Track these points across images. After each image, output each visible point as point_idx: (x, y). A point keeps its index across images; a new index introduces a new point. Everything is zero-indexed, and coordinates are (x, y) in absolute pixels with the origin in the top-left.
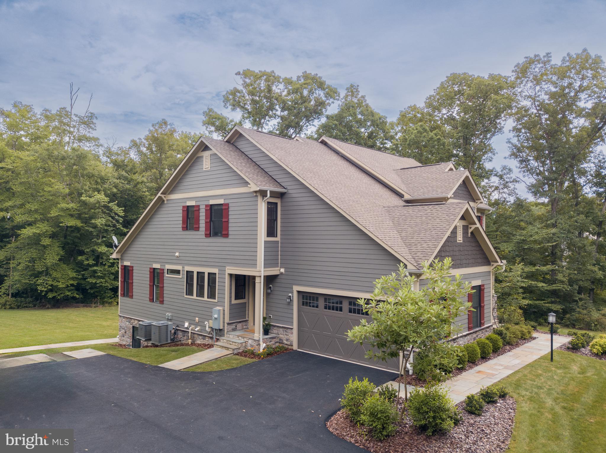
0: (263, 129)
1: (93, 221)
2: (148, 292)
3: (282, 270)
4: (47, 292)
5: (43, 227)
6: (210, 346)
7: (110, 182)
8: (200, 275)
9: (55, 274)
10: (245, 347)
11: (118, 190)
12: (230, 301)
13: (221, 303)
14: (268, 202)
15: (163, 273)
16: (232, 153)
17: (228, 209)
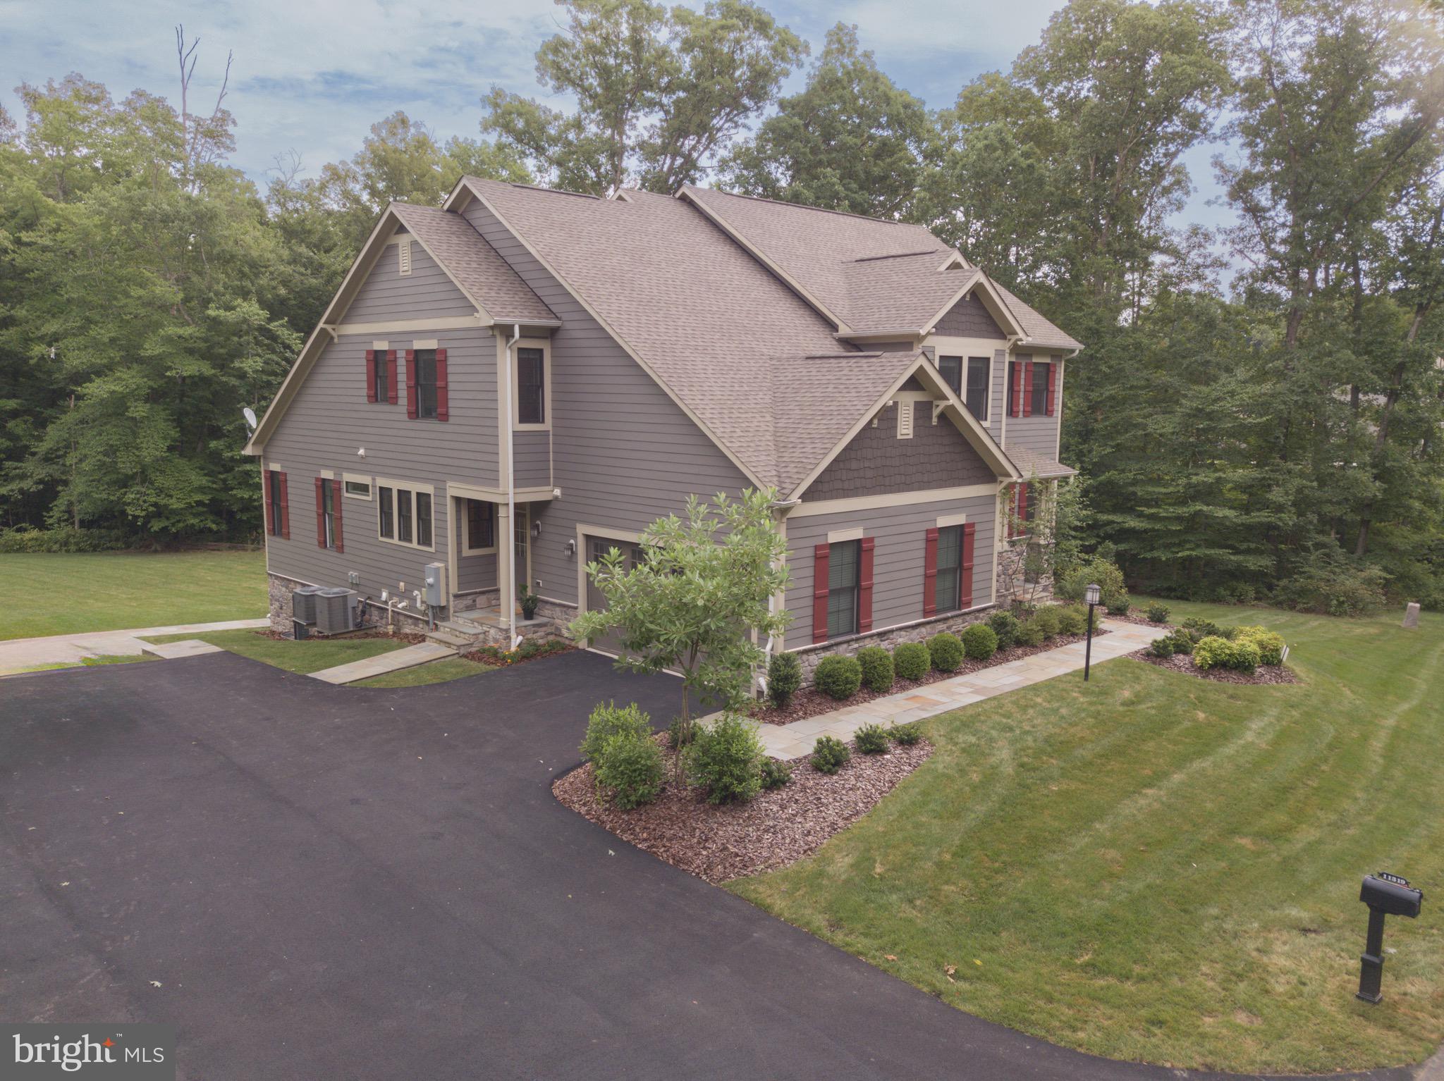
0: (624, 137)
1: (237, 364)
2: (315, 528)
3: (557, 492)
4: (148, 518)
5: (128, 379)
6: (421, 639)
7: (271, 273)
8: (404, 495)
9: (160, 481)
10: (485, 641)
11: (291, 291)
12: (459, 551)
13: (441, 555)
14: (520, 349)
15: (340, 489)
16: (454, 240)
17: (446, 360)
